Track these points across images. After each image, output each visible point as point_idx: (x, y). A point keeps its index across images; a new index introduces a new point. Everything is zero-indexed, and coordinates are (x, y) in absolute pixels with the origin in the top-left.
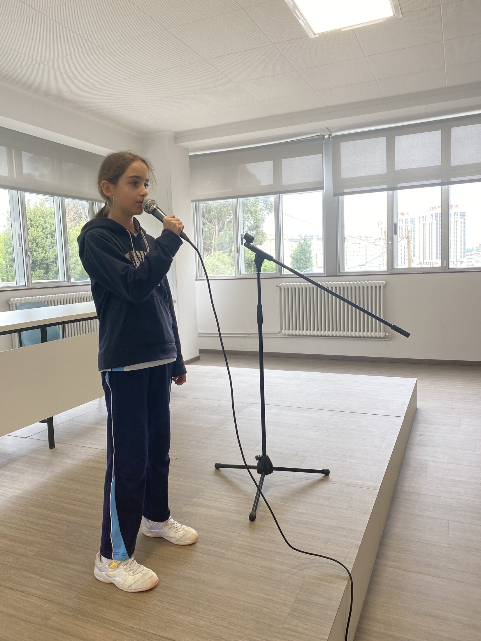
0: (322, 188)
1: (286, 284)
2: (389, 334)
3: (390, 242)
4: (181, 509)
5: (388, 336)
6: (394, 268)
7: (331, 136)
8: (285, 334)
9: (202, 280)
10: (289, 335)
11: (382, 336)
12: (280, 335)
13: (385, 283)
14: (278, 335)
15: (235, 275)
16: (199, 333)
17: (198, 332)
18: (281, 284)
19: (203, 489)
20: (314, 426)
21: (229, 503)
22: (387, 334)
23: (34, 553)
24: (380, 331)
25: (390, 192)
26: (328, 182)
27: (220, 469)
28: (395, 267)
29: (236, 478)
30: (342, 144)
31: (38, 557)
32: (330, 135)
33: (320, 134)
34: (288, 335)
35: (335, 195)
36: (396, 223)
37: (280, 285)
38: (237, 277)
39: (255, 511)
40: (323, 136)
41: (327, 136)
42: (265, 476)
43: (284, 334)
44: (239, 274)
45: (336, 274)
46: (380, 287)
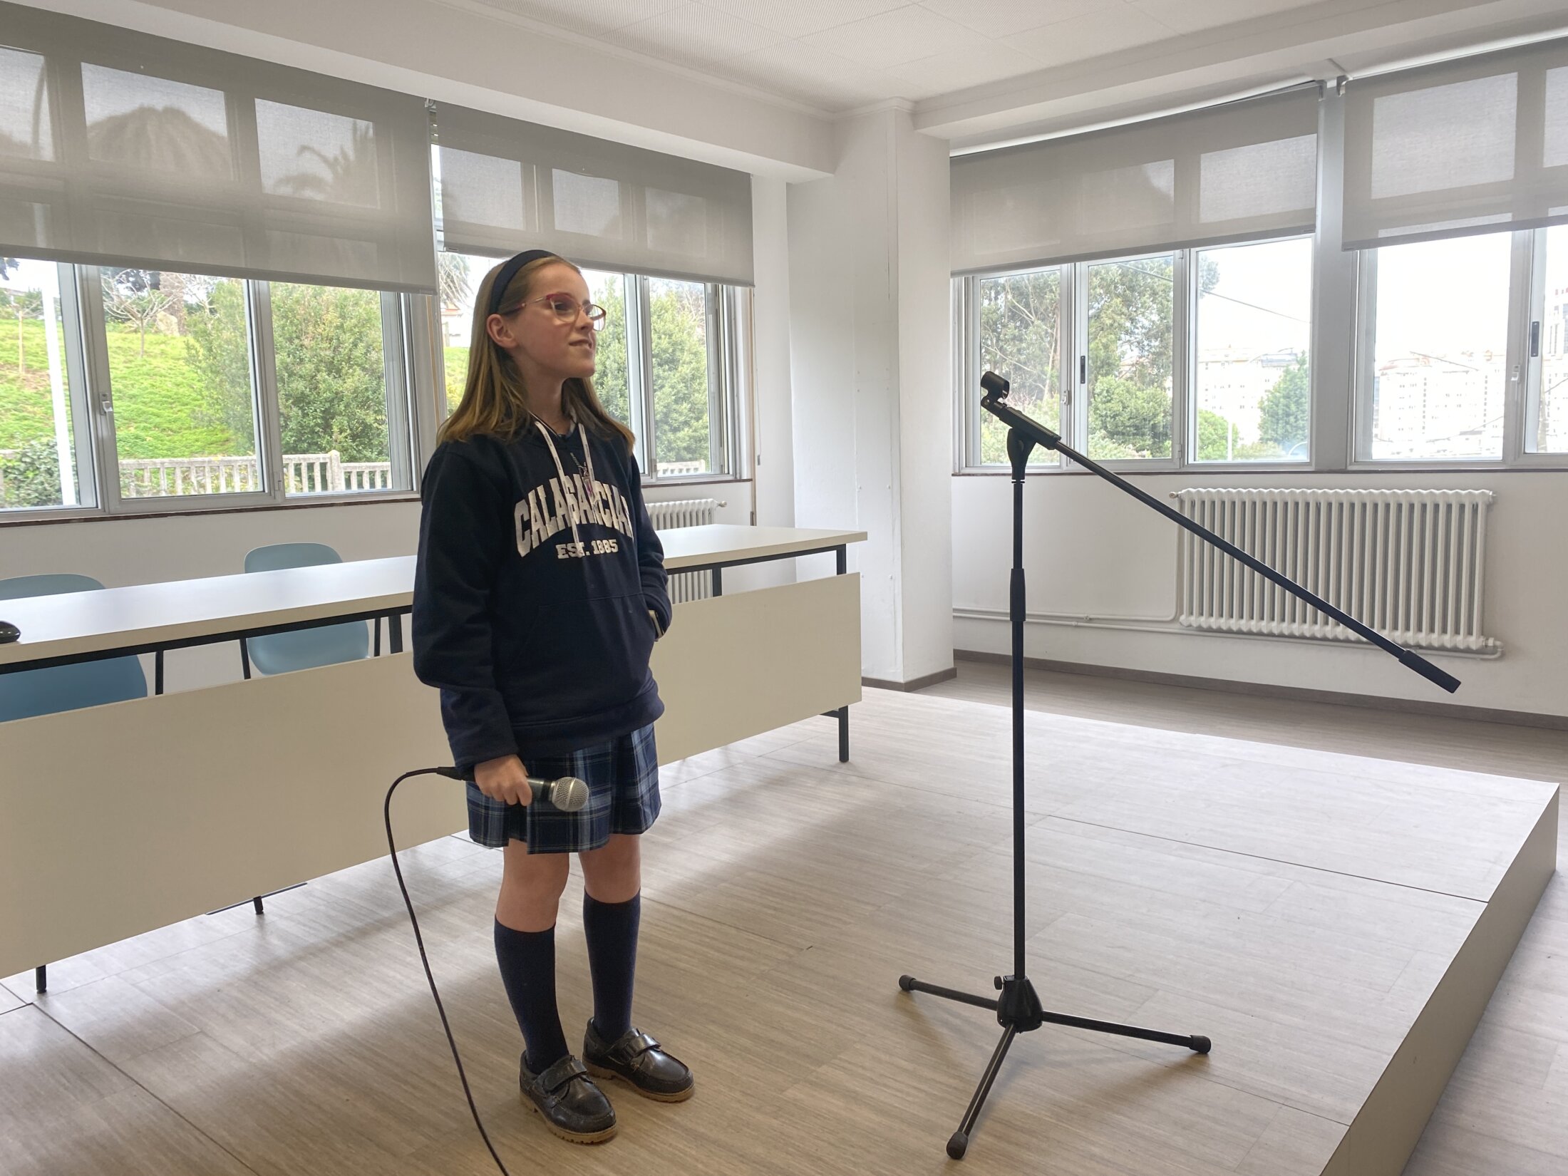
0: (1310, 229)
1: (1198, 491)
2: (1498, 643)
3: (1513, 379)
4: (783, 1091)
5: (1495, 647)
6: (1525, 453)
7: (1344, 83)
8: (1188, 626)
10: (1200, 629)
11: (1474, 647)
12: (1174, 628)
13: (1493, 497)
14: (1172, 625)
15: (1058, 464)
16: (955, 610)
17: (954, 607)
18: (1183, 491)
19: (855, 1042)
20: (1204, 901)
21: (908, 1094)
22: (1491, 642)
23: (414, 1151)
24: (1470, 633)
25: (1522, 234)
26: (1327, 210)
27: (912, 991)
28: (1527, 451)
29: (946, 1024)
30: (1377, 101)
31: (420, 1162)
32: (1340, 79)
33: (1310, 79)
34: (1197, 628)
35: (1347, 247)
36: (1538, 323)
37: (1180, 493)
38: (1064, 469)
39: (968, 1131)
40: (1321, 83)
41: (1332, 84)
42: (1017, 1035)
43: (1185, 624)
45: (1344, 468)
46: (1475, 509)
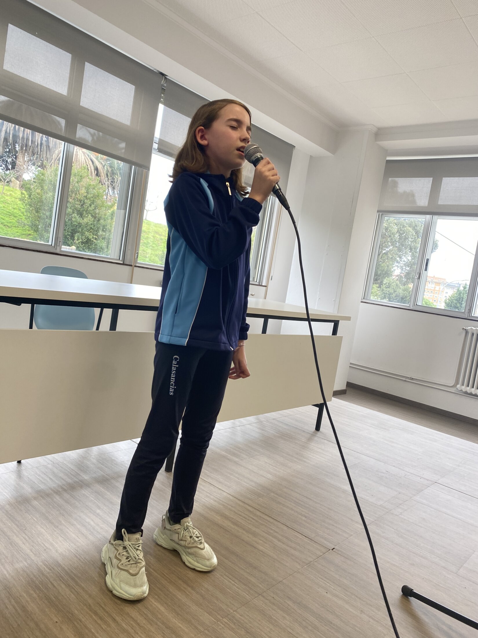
1: (476, 329)
8: (460, 391)
9: (367, 303)
10: (466, 393)
14: (451, 388)
15: (409, 305)
16: (351, 364)
17: (350, 362)
18: (469, 328)
38: (411, 308)
43: (459, 389)
44: (414, 305)
